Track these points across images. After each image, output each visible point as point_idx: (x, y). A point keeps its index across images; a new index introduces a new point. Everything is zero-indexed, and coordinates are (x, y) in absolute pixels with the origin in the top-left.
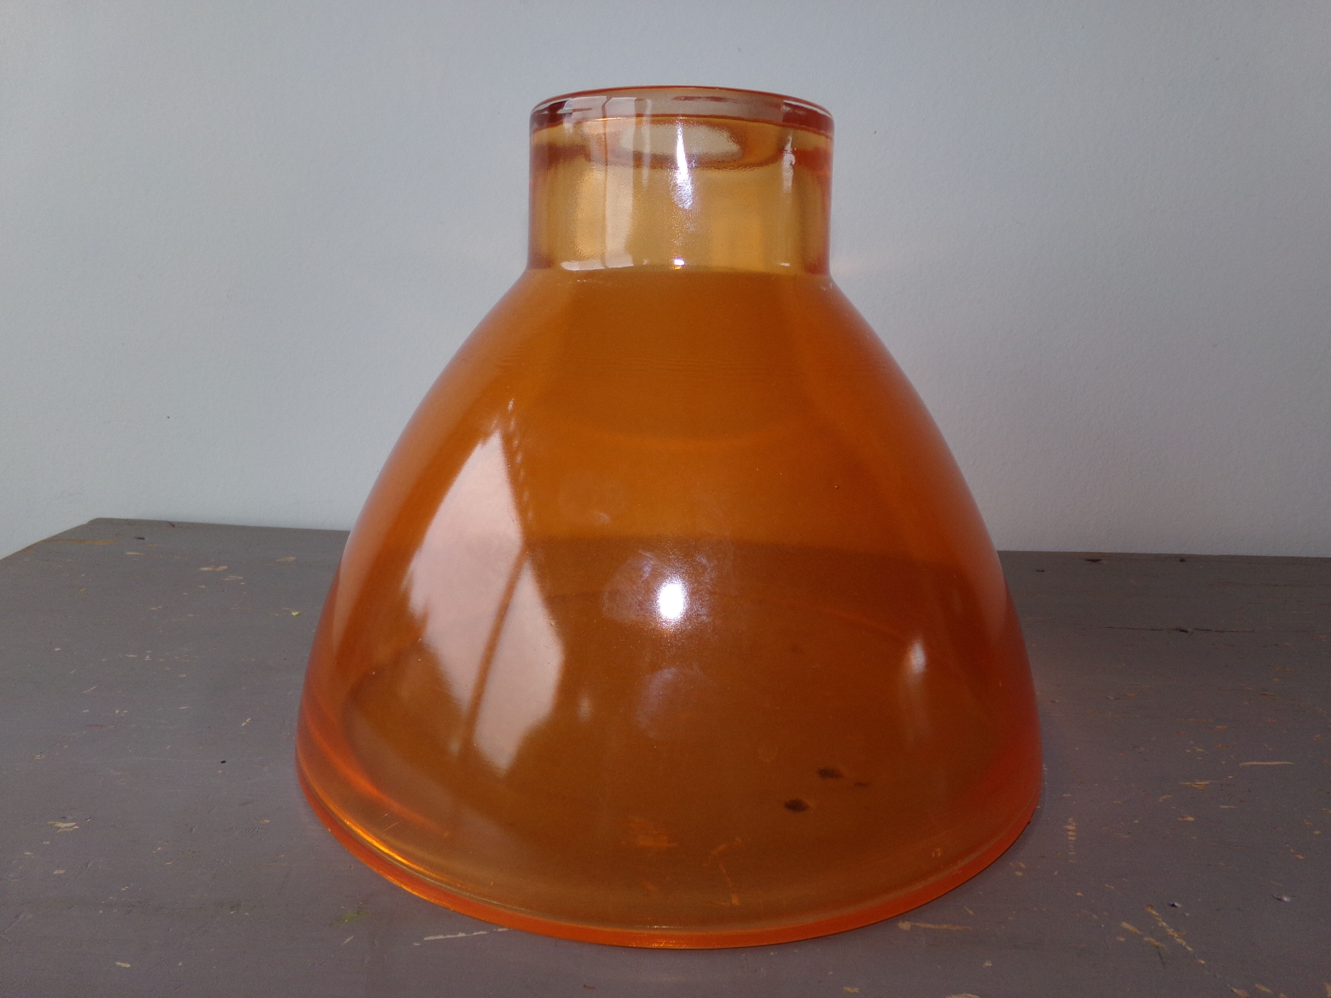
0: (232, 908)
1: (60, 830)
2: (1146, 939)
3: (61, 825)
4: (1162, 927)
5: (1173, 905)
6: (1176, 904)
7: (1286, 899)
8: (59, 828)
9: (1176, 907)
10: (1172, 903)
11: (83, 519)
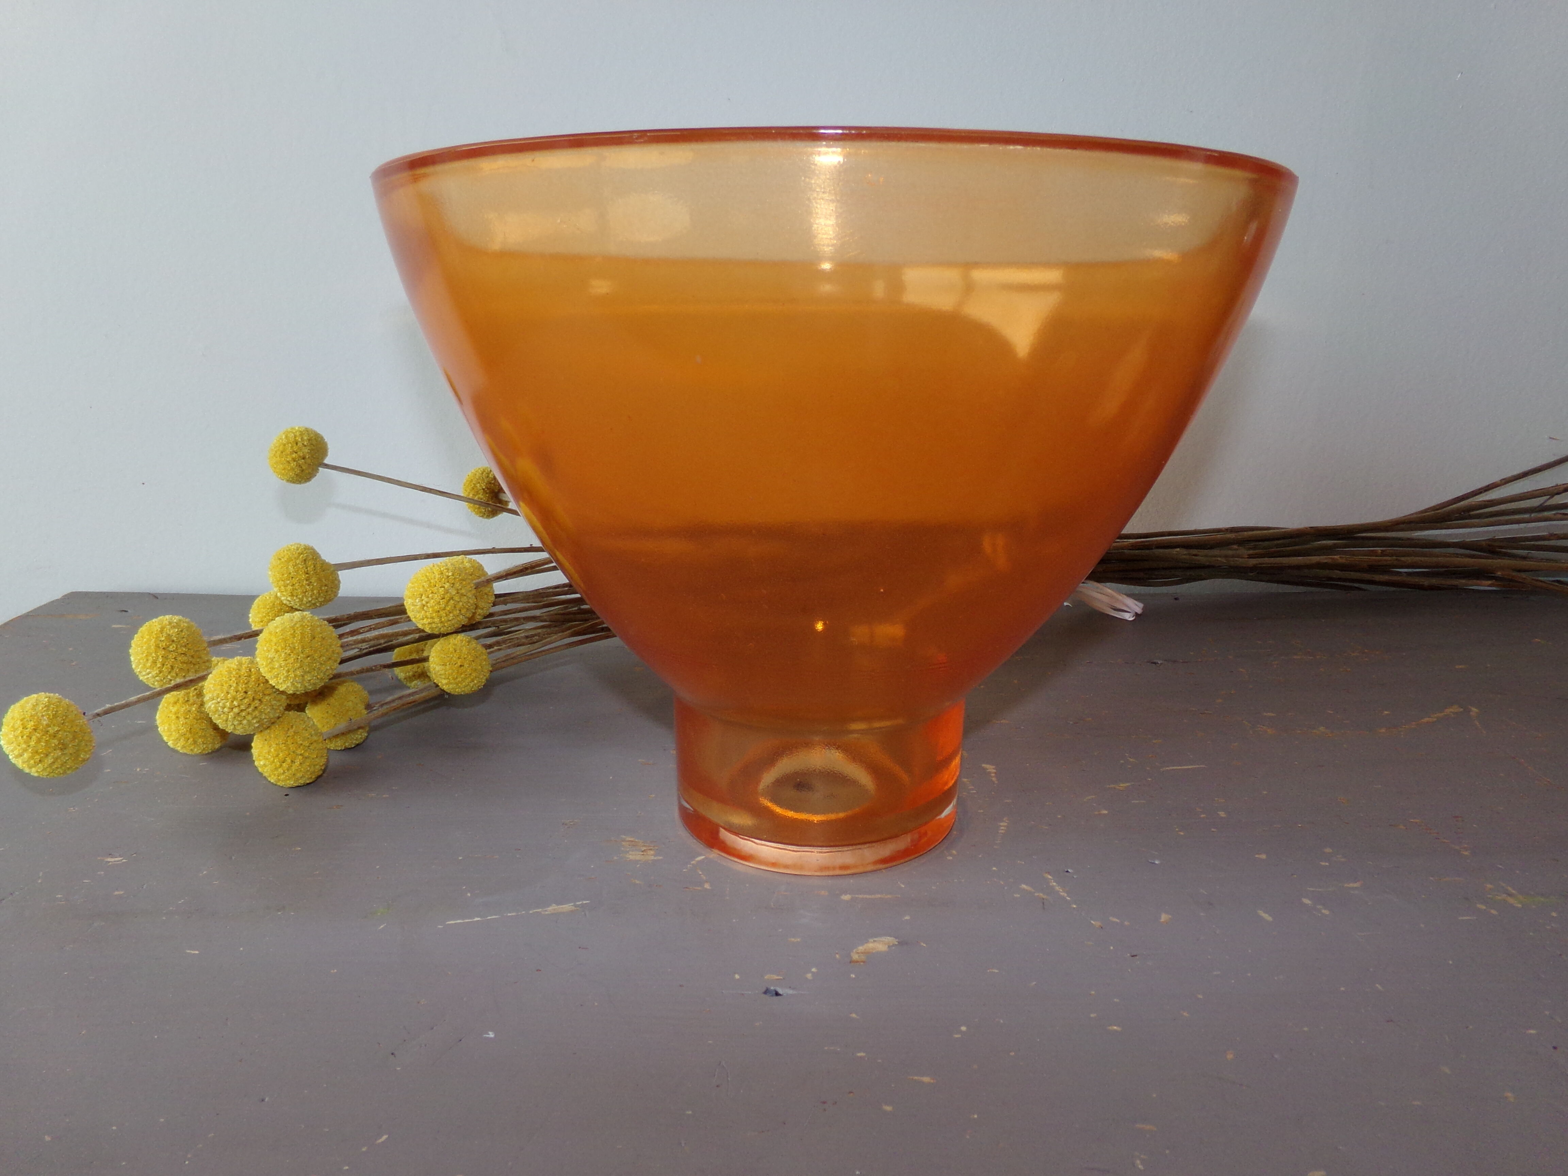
0: (279, 910)
1: (110, 863)
2: (1036, 894)
3: (109, 860)
4: (1053, 886)
5: (1067, 871)
6: (1069, 870)
7: (1157, 862)
8: (109, 862)
9: (1069, 872)
10: (1066, 870)
11: (57, 594)
